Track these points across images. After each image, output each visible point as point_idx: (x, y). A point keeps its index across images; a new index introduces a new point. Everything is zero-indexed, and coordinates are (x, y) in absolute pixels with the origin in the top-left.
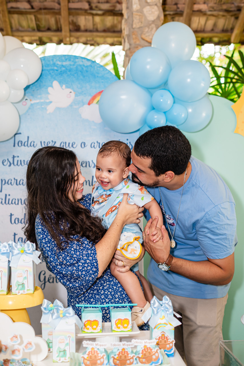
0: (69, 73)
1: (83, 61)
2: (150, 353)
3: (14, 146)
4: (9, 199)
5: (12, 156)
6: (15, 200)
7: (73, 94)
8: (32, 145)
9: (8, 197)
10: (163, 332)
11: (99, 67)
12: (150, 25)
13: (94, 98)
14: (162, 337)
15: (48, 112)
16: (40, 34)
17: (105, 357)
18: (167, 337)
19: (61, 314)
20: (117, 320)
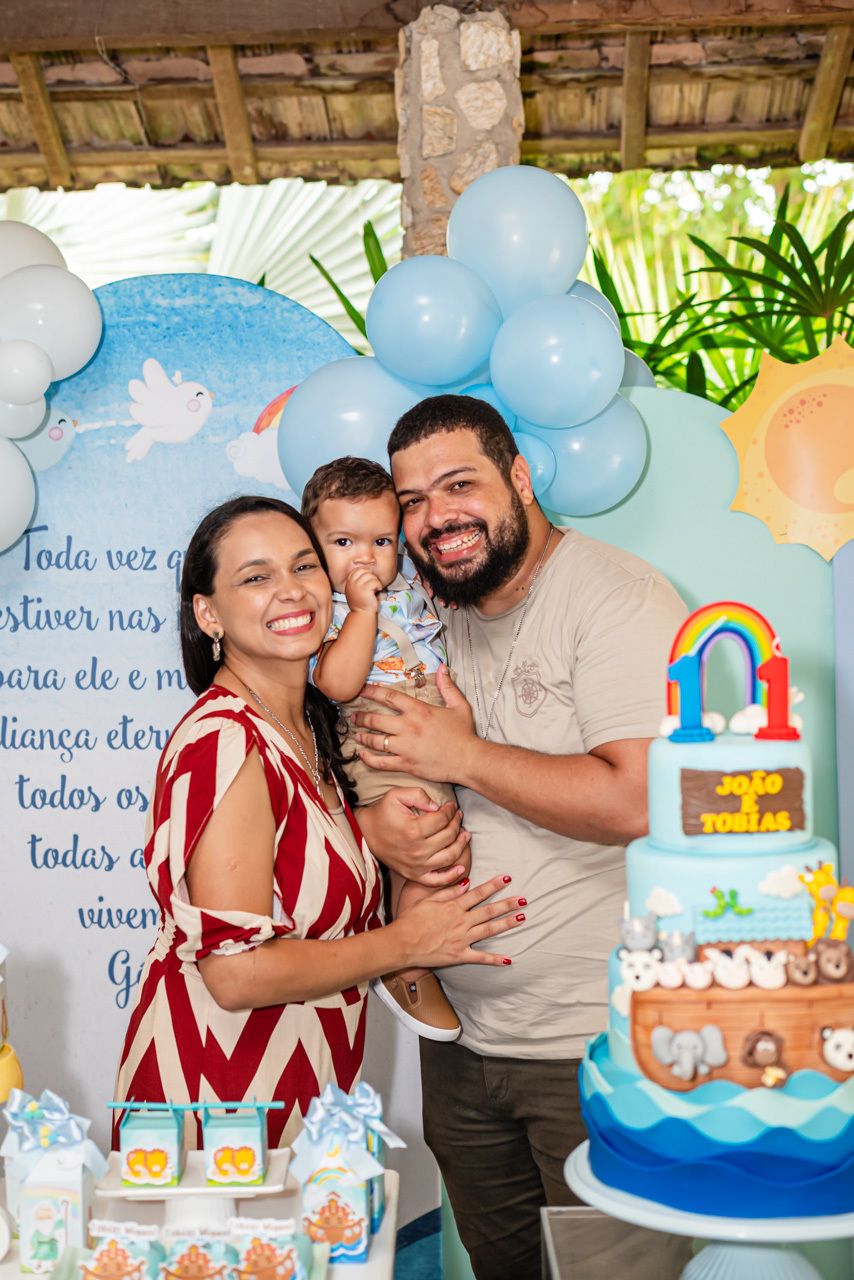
0: (193, 333)
1: (236, 294)
2: (269, 1259)
3: (27, 567)
4: (14, 732)
5: (22, 600)
6: (33, 734)
7: (206, 400)
8: (81, 562)
9: (11, 726)
10: (333, 1193)
11: (289, 311)
12: (479, 144)
13: (271, 410)
14: (330, 1207)
15: (129, 459)
16: (158, 156)
17: (144, 1268)
18: (344, 1209)
19: (46, 1137)
20: (219, 1151)
